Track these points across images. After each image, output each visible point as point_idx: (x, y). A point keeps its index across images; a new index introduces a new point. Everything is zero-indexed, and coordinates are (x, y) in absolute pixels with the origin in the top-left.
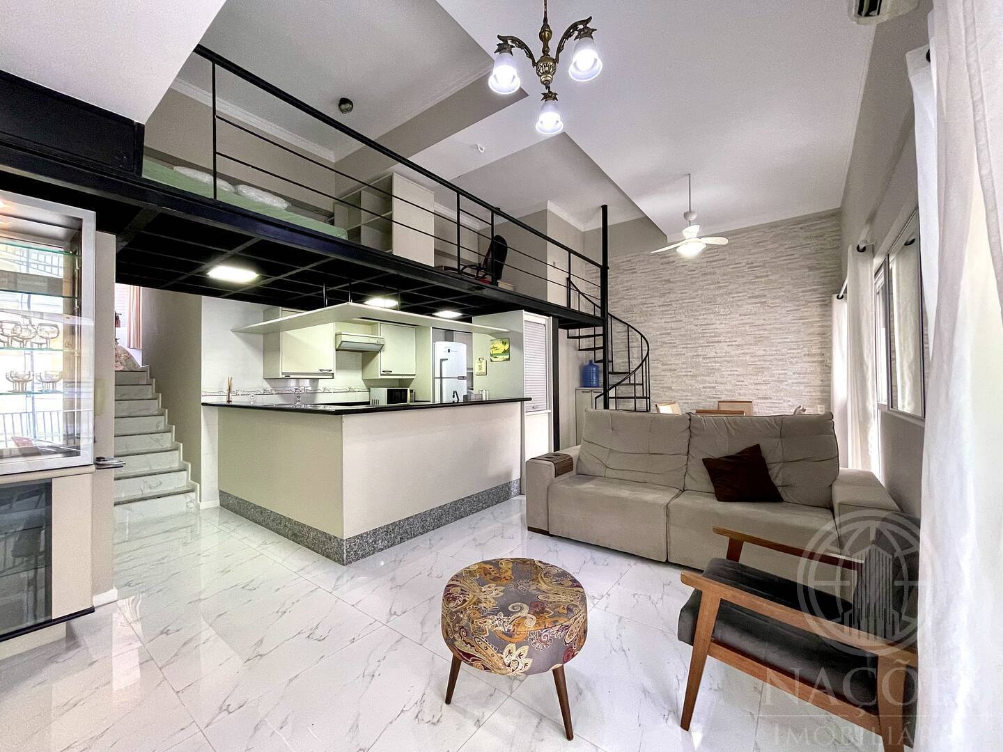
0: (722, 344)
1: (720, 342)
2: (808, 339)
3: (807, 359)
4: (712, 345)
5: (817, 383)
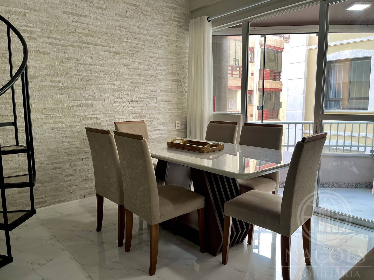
0: (98, 47)
1: (96, 45)
2: (171, 57)
3: (170, 77)
4: (86, 47)
5: (175, 100)
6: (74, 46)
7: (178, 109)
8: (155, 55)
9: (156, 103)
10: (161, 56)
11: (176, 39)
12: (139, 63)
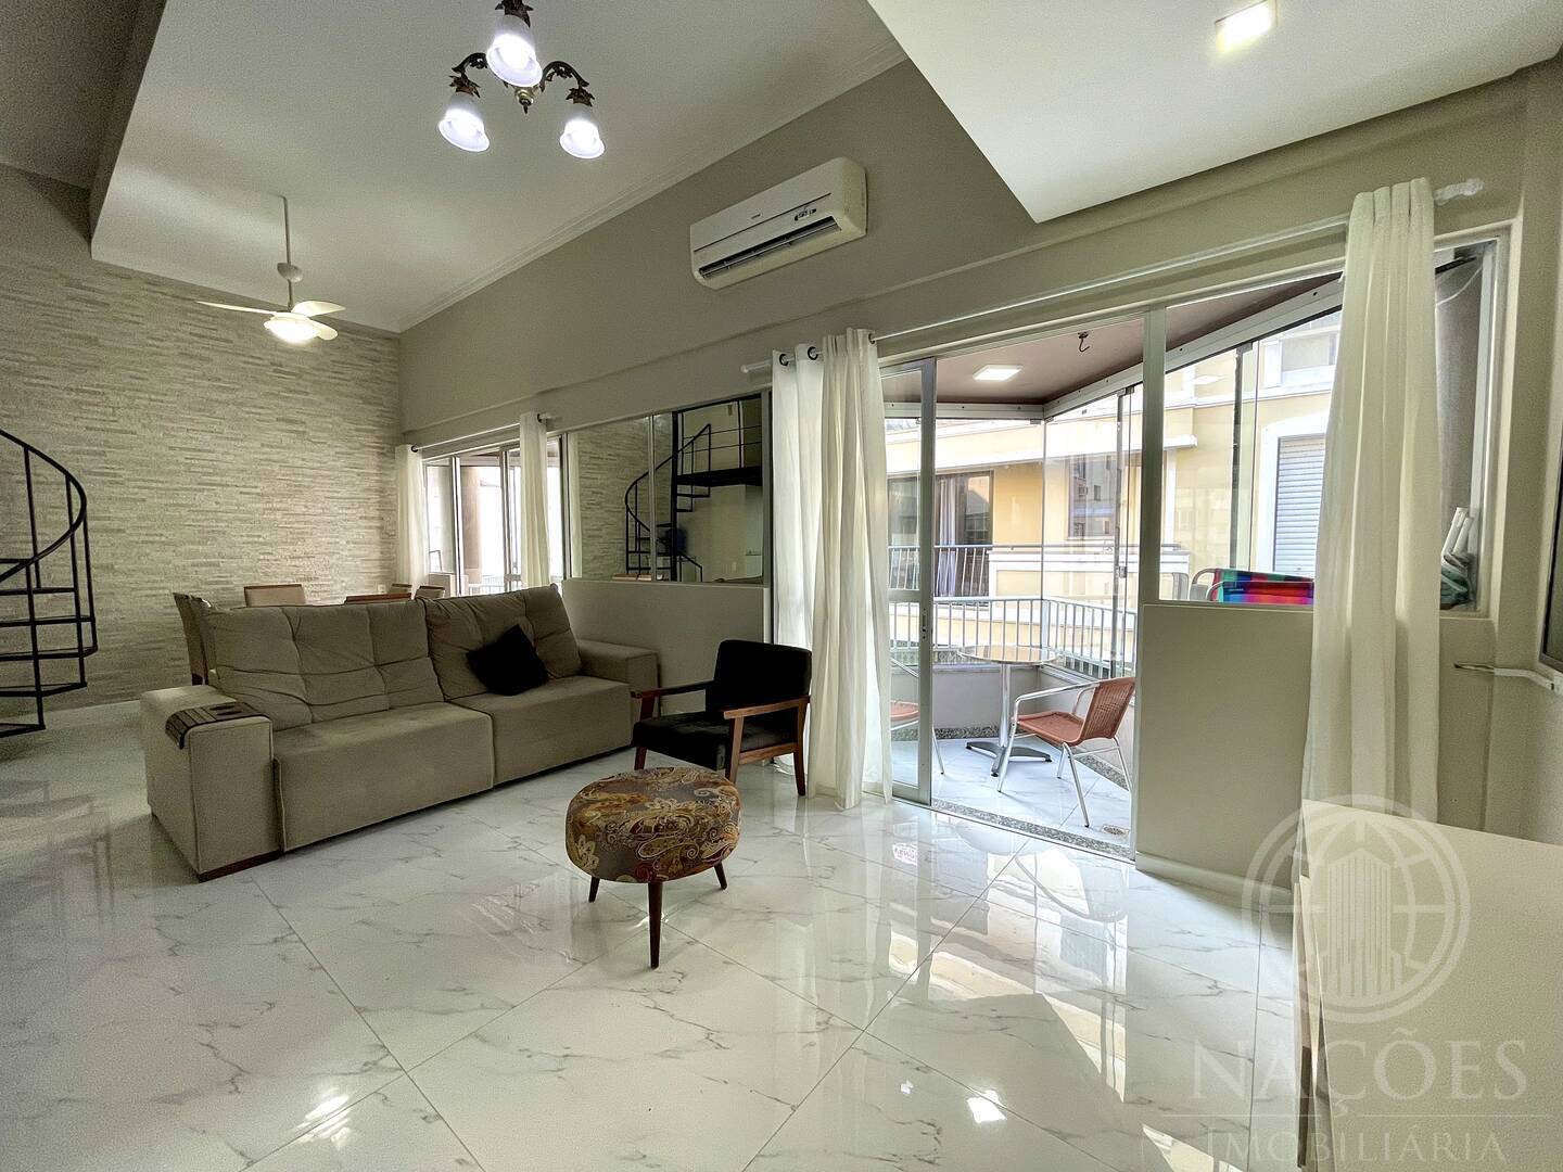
2: (365, 496)
3: (364, 523)
4: (208, 490)
5: (376, 555)
6: (187, 489)
7: (383, 567)
8: (336, 495)
9: (338, 559)
10: (346, 495)
11: (375, 471)
12: (306, 507)
